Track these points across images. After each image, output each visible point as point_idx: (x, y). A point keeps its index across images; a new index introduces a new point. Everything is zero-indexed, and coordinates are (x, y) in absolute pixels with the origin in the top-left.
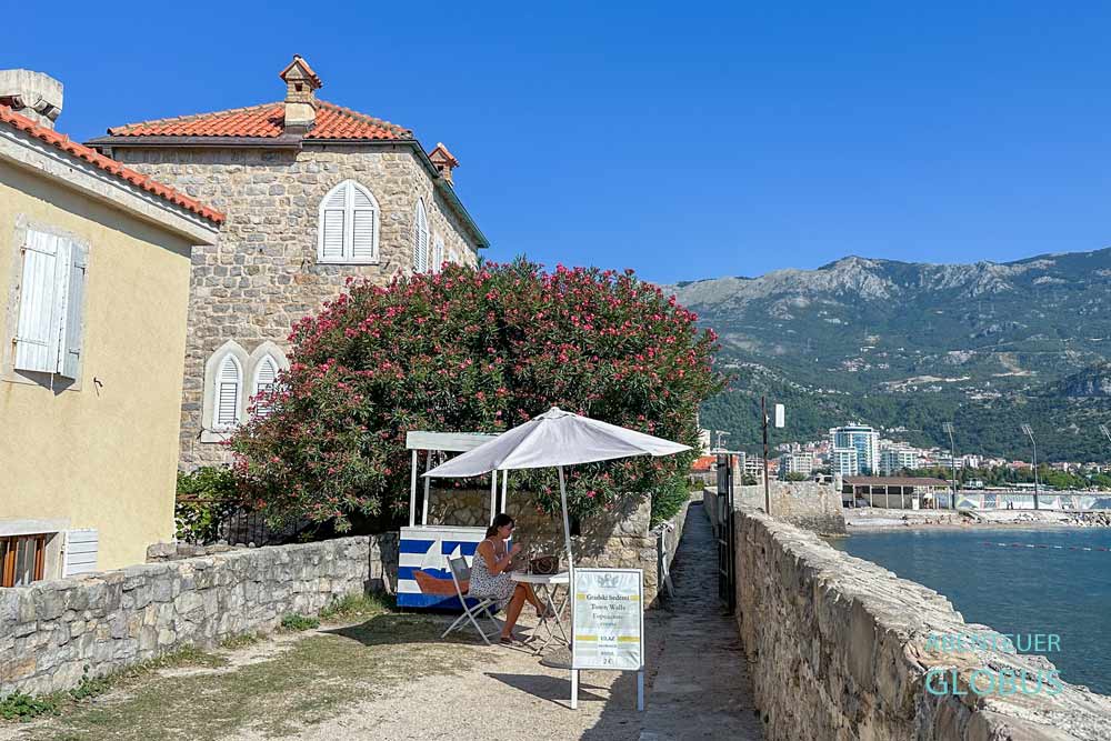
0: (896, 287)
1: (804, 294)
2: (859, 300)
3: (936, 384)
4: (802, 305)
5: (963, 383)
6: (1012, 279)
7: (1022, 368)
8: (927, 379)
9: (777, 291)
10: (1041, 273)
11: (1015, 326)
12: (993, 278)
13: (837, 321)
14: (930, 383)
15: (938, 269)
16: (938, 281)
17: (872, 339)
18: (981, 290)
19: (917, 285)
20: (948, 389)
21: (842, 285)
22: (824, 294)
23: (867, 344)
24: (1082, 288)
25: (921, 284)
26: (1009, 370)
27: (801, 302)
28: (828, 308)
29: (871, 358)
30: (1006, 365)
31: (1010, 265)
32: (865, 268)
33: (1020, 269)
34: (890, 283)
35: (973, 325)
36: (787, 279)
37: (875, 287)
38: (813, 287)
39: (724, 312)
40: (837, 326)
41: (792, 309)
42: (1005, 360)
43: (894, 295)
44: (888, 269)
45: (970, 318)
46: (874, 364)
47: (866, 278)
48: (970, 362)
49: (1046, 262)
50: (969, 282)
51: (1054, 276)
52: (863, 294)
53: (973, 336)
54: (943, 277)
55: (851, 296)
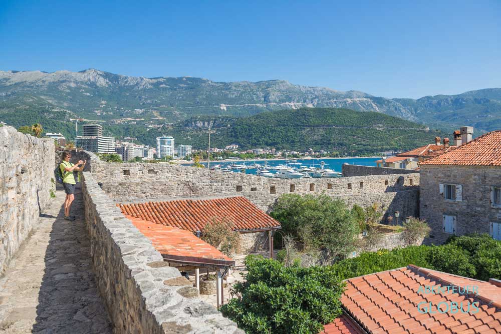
0: (110, 83)
1: (74, 82)
2: (96, 87)
3: (133, 121)
4: (73, 86)
5: (143, 121)
6: (152, 84)
7: (161, 116)
8: (129, 119)
9: (61, 79)
10: (162, 83)
11: (156, 102)
12: (146, 83)
13: (88, 94)
14: (130, 121)
15: (126, 78)
16: (126, 82)
17: (103, 102)
18: (142, 87)
19: (118, 83)
20: (138, 123)
21: (89, 80)
22: (82, 82)
23: (102, 104)
24: (175, 90)
25: (120, 82)
26: (157, 117)
27: (73, 85)
28: (84, 88)
29: (105, 109)
30: (156, 115)
31: (151, 79)
32: (97, 74)
33: (155, 81)
34: (108, 81)
35: (141, 100)
36: (66, 75)
37: (102, 82)
38: (77, 79)
39: (37, 86)
40: (88, 96)
41: (69, 88)
42: (155, 113)
43: (110, 86)
44: (106, 75)
45: (139, 97)
46: (107, 112)
47: (99, 78)
48: (143, 113)
49: (163, 79)
50: (137, 84)
51: (166, 85)
52: (98, 84)
53: (141, 104)
54: (128, 81)
55: (93, 84)
